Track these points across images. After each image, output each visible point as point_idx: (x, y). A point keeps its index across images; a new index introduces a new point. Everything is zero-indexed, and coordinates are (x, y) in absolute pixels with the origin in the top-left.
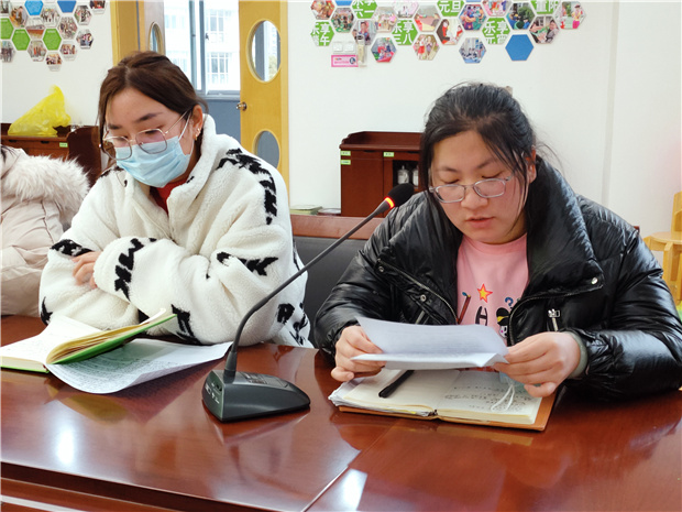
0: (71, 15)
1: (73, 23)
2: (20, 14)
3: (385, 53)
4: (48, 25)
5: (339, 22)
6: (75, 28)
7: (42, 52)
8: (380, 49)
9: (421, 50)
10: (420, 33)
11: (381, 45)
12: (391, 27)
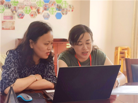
3: (21, 16)
5: (7, 6)
9: (32, 15)
11: (20, 13)
12: (23, 9)
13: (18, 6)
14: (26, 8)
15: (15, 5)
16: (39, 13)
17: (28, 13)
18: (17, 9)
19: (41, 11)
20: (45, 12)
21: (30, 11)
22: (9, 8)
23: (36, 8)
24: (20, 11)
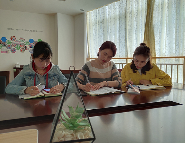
3: (13, 51)
5: (3, 45)
8: (13, 50)
9: (21, 51)
10: (21, 48)
11: (13, 49)
12: (15, 46)
13: (12, 45)
14: (17, 46)
15: (9, 44)
16: (26, 49)
17: (19, 49)
18: (10, 47)
19: (28, 47)
20: (30, 48)
21: (20, 48)
22: (5, 46)
23: (24, 46)
24: (12, 48)
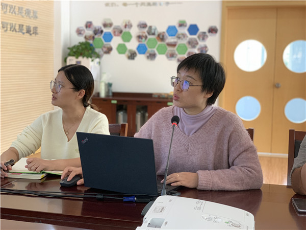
0: (195, 37)
1: (196, 41)
2: (163, 36)
4: (180, 42)
6: (197, 44)
7: (175, 56)
